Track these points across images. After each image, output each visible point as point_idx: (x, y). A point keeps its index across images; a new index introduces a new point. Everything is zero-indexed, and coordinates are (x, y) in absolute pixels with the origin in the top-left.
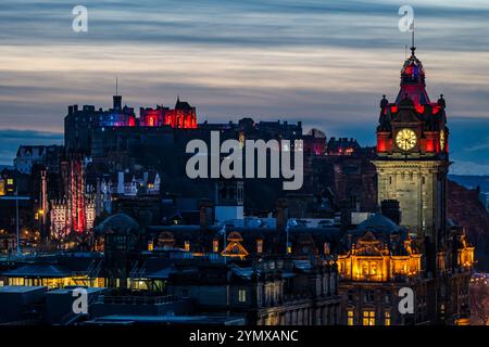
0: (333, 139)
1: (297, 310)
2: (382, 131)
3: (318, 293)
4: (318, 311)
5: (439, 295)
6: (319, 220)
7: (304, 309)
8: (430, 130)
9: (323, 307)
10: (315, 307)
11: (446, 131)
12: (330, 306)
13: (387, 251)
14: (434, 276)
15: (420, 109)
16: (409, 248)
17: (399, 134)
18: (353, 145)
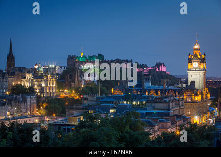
2: (189, 62)
3: (181, 105)
8: (202, 63)
10: (180, 109)
11: (206, 62)
13: (194, 95)
14: (203, 101)
15: (199, 57)
16: (199, 94)
17: (195, 63)
18: (146, 66)
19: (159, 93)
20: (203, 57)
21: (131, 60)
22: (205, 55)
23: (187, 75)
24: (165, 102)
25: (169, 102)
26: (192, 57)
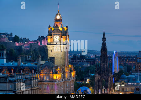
0: (21, 38)
1: (27, 91)
2: (49, 36)
3: (33, 86)
4: (33, 91)
5: (66, 86)
6: (30, 63)
7: (29, 90)
8: (64, 36)
9: (34, 90)
10: (32, 90)
11: (68, 36)
12: (36, 89)
13: (52, 73)
14: (65, 80)
15: (61, 29)
16: (58, 72)
17: (55, 36)
18: (28, 40)
19: (12, 70)
20: (65, 29)
21: (11, 33)
22: (67, 27)
23: (47, 50)
24: (10, 81)
25: (15, 81)
26: (53, 29)
